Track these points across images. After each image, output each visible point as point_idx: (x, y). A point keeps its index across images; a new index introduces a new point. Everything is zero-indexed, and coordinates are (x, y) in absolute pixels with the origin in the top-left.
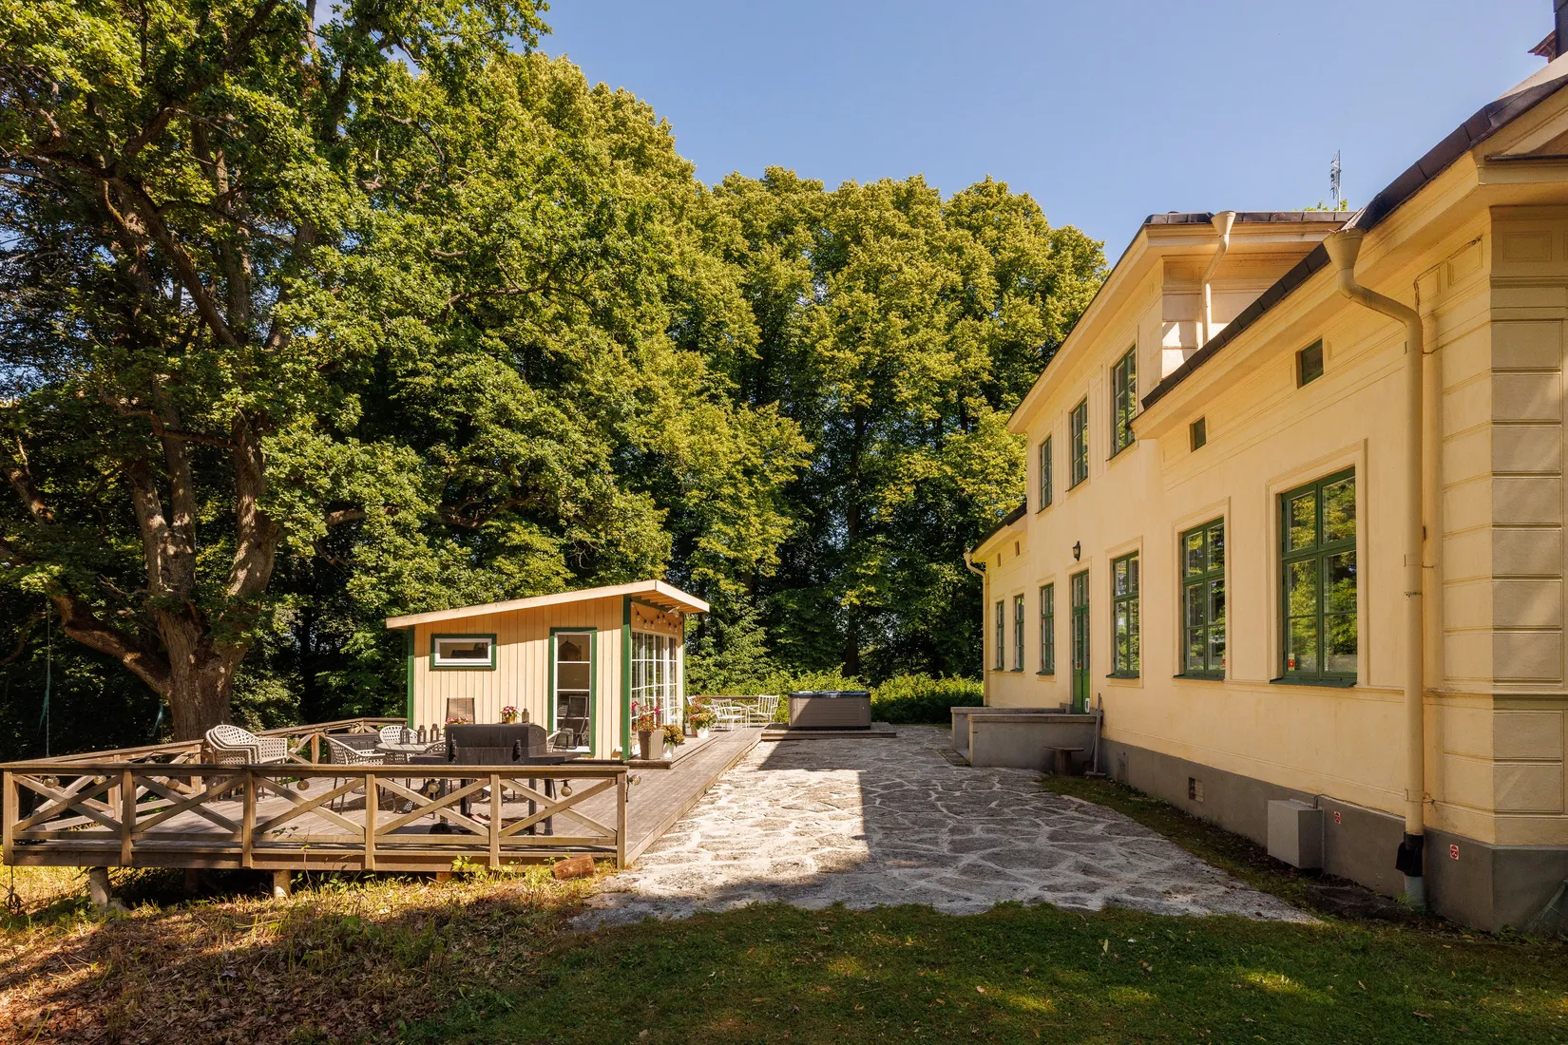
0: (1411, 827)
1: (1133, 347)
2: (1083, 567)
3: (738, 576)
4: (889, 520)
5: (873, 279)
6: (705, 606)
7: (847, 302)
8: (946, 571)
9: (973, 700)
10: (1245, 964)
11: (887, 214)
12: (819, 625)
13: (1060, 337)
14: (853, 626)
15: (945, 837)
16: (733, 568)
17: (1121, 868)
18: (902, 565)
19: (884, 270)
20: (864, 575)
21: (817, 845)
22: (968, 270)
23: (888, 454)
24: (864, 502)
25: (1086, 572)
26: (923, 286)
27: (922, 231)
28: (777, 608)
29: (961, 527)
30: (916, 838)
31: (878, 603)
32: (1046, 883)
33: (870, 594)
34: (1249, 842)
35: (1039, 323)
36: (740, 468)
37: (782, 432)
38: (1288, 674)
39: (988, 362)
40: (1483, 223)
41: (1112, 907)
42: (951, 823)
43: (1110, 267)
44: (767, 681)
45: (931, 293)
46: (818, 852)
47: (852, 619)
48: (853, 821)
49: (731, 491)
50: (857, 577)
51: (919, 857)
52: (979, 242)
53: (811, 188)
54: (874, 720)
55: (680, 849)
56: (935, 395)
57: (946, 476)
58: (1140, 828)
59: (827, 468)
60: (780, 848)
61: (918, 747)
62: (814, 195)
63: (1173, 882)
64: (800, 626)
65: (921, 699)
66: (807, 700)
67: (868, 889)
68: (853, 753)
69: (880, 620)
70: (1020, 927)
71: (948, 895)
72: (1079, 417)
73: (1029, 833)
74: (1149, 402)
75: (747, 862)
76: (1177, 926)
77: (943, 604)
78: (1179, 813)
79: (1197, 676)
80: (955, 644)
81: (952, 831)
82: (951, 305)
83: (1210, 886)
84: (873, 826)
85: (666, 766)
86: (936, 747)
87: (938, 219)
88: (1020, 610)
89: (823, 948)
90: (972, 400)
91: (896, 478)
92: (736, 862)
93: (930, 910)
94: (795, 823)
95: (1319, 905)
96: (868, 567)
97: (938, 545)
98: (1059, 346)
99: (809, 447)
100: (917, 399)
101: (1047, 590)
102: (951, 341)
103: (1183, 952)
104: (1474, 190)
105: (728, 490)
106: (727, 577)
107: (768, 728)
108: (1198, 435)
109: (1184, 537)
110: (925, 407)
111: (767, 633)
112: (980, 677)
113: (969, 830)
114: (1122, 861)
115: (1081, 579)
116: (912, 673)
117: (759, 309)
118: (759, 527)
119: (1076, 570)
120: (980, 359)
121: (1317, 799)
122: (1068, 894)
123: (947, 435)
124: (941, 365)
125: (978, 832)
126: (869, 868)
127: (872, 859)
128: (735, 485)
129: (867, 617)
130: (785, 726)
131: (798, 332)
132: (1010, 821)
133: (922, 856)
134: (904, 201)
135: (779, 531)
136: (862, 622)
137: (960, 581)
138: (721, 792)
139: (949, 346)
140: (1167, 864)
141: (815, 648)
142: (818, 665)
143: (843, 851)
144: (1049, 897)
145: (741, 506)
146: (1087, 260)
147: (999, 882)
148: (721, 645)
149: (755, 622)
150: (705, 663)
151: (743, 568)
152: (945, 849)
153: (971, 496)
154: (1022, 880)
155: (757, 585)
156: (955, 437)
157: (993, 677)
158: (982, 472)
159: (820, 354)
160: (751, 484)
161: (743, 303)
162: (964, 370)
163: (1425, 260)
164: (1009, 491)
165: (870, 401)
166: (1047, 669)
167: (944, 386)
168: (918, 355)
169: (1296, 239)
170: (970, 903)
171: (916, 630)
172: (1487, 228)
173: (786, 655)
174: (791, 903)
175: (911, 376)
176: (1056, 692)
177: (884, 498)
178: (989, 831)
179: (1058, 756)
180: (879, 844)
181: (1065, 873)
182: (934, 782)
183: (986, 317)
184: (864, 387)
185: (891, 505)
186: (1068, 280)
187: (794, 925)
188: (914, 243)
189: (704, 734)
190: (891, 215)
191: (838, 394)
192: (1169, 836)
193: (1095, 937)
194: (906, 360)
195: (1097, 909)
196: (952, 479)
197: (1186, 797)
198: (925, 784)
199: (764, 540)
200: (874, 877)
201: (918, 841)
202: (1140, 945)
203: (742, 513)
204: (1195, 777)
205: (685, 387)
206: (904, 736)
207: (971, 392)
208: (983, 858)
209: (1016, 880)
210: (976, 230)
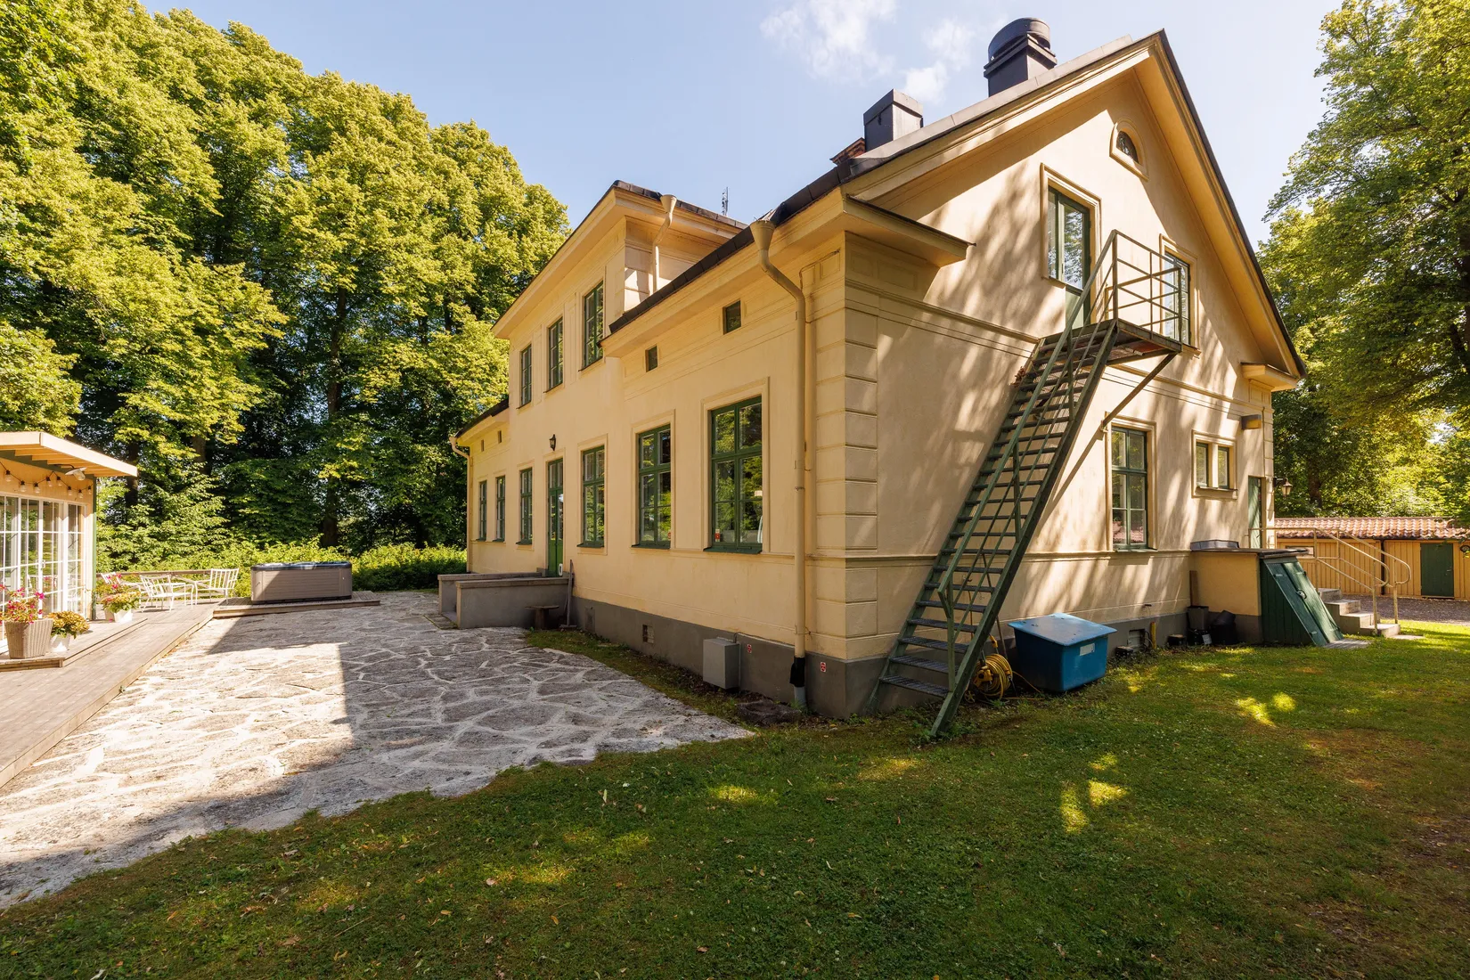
0: (799, 653)
1: (601, 284)
2: (558, 456)
3: (186, 441)
4: (373, 401)
5: (360, 173)
6: (132, 470)
7: (330, 187)
8: (431, 452)
9: (455, 567)
10: (712, 784)
11: (374, 118)
12: (291, 496)
13: (533, 272)
14: (332, 498)
15: (438, 706)
16: (179, 432)
17: (603, 712)
18: (385, 444)
19: (368, 168)
20: (345, 451)
21: (284, 739)
22: (454, 194)
23: (371, 339)
24: (345, 382)
25: (561, 460)
26: (411, 194)
27: (410, 146)
28: (240, 477)
29: (444, 414)
30: (406, 711)
31: (358, 477)
32: (543, 739)
33: (352, 468)
34: (689, 672)
35: (515, 255)
36: (190, 324)
37: (248, 297)
38: (715, 545)
39: (472, 277)
40: (840, 241)
41: (604, 754)
42: (443, 690)
43: (573, 226)
44: (225, 552)
45: (419, 203)
46: (285, 748)
47: (331, 492)
48: (331, 703)
49: (178, 347)
50: (337, 452)
51: (411, 733)
52: (464, 173)
53: (288, 63)
54: (355, 589)
55: (66, 778)
56: (421, 294)
57: (431, 368)
58: (612, 672)
59: (302, 344)
60: (231, 752)
61: (403, 614)
62: (294, 72)
63: (646, 719)
64: (268, 495)
65: (405, 567)
66: (276, 573)
67: (351, 784)
68: (330, 625)
69: (362, 494)
70: (524, 796)
71: (447, 772)
72: (555, 331)
73: (521, 690)
74: (615, 327)
75: (178, 779)
76: (658, 761)
77: (427, 481)
78: (637, 653)
79: (649, 545)
80: (438, 517)
81: (445, 699)
82: (437, 220)
83: (673, 717)
84: (356, 705)
85: (56, 663)
86: (422, 612)
87: (426, 140)
88: (501, 490)
89: (288, 881)
90: (457, 306)
91: (382, 363)
92: (161, 783)
93: (427, 796)
94: (254, 716)
95: (747, 719)
96: (350, 443)
97: (423, 428)
98: (532, 279)
99: (283, 319)
100: (404, 295)
101: (527, 473)
102: (437, 251)
103: (667, 786)
104: (840, 215)
105: (171, 345)
106: (169, 439)
107: (224, 603)
108: (652, 360)
109: (640, 437)
110: (412, 304)
111: (224, 503)
112: (463, 546)
113: (462, 695)
114: (603, 705)
115: (556, 467)
116: (396, 543)
117: (221, 165)
118: (217, 391)
119: (552, 458)
120: (464, 273)
121: (735, 636)
122: (564, 748)
123: (433, 333)
124: (429, 271)
125: (472, 696)
126: (351, 757)
127: (356, 748)
128: (182, 342)
129: (348, 491)
130: (248, 601)
131: (270, 201)
132: (501, 680)
133: (414, 732)
134: (393, 113)
135: (242, 398)
136: (342, 496)
137: (443, 462)
138: (146, 688)
139: (437, 254)
140: (638, 702)
141: (287, 519)
142: (289, 535)
143: (318, 741)
144: (547, 754)
145: (191, 365)
146: (555, 218)
147: (497, 748)
148: (159, 513)
149: (208, 490)
150: (136, 533)
151: (193, 432)
152: (439, 720)
153: (455, 390)
154: (519, 742)
155: (211, 452)
156: (441, 335)
157: (476, 546)
158: (466, 370)
159: (297, 229)
160: (206, 344)
161: (197, 150)
162: (450, 279)
163: (806, 258)
164: (490, 389)
165: (354, 286)
166: (525, 540)
167: (430, 289)
168: (406, 255)
169: (713, 232)
170: (470, 778)
171: (400, 504)
172: (843, 246)
173: (250, 525)
174: (243, 826)
175: (398, 273)
176: (533, 559)
177: (369, 381)
178: (483, 693)
179: (538, 613)
180: (363, 727)
181: (558, 726)
182: (423, 648)
183: (471, 240)
184: (348, 272)
185: (375, 387)
186: (539, 228)
187: (244, 859)
188: (401, 153)
189: (125, 618)
190: (378, 120)
191: (316, 274)
192: (634, 676)
193: (595, 790)
194: (392, 256)
195: (592, 758)
196: (438, 372)
197: (641, 639)
198: (413, 651)
199: (223, 405)
200: (358, 767)
201: (409, 715)
202: (633, 788)
203: (191, 373)
204: (648, 624)
205: (109, 220)
206: (388, 603)
207: (456, 300)
208: (479, 723)
209: (514, 742)
210: (462, 163)
